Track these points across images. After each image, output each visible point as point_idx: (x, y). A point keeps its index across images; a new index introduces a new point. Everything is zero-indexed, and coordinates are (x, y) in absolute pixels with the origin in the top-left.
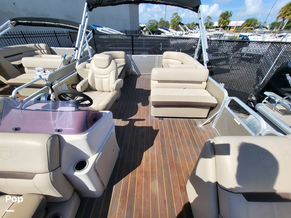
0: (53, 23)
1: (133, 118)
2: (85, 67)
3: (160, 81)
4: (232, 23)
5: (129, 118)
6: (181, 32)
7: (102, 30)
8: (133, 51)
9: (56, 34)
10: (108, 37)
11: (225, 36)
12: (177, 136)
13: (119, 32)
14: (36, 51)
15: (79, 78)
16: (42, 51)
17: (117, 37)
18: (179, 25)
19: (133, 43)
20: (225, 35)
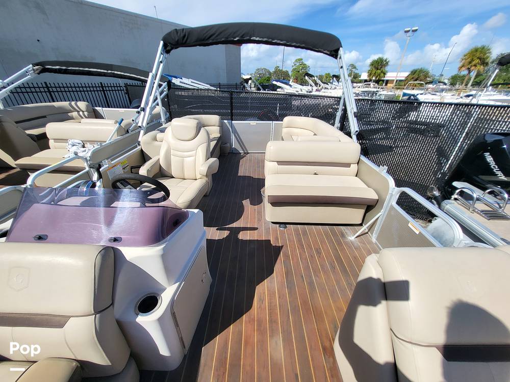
0: (102, 71)
1: (234, 225)
2: (155, 139)
3: (280, 163)
4: (390, 76)
5: (227, 226)
6: (309, 88)
7: (181, 82)
8: (232, 116)
9: (104, 88)
10: (190, 93)
11: (381, 95)
12: (312, 257)
13: (208, 87)
14: (69, 114)
15: (144, 157)
16: (81, 113)
17: (206, 93)
18: (306, 77)
19: (232, 103)
20: (380, 93)
